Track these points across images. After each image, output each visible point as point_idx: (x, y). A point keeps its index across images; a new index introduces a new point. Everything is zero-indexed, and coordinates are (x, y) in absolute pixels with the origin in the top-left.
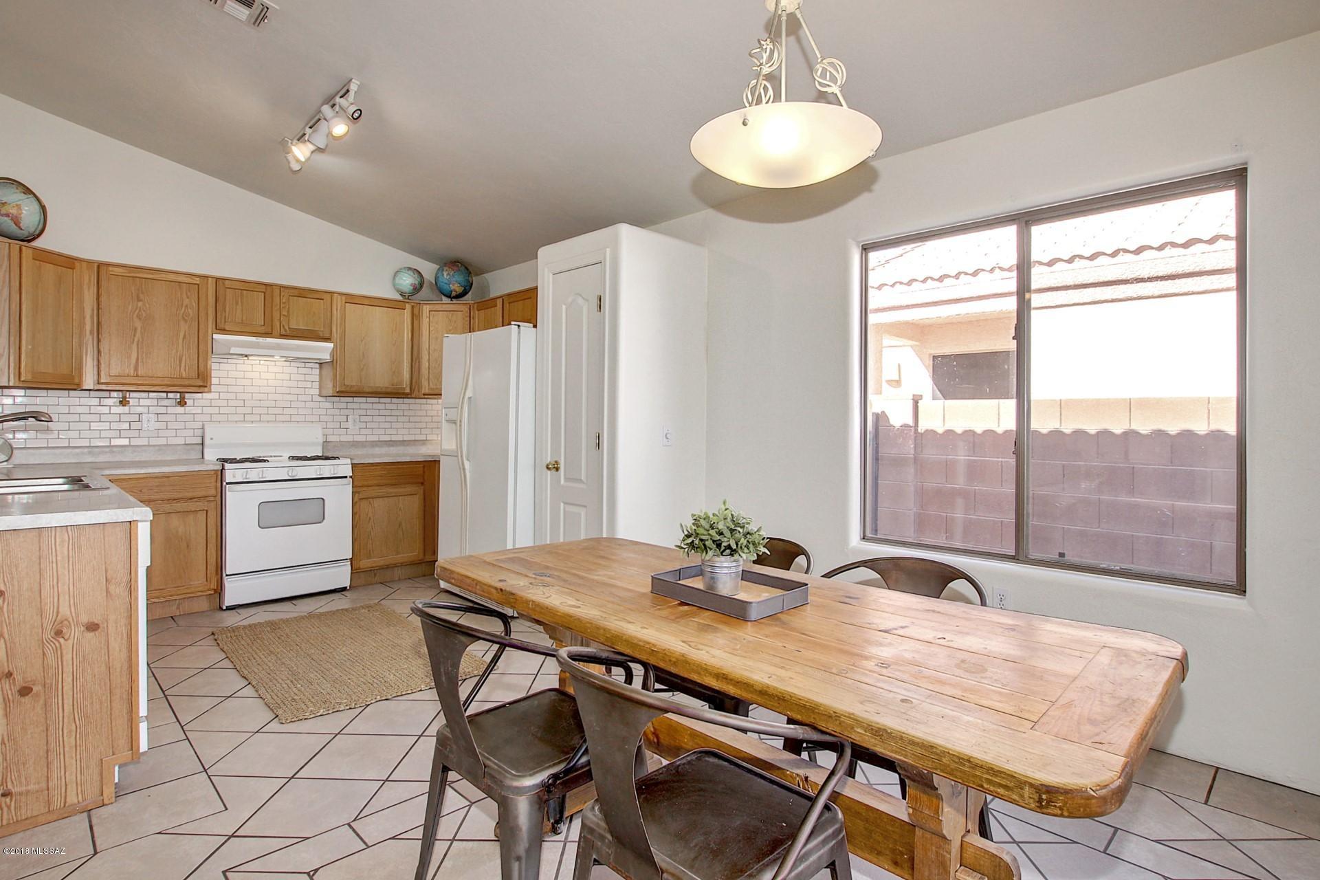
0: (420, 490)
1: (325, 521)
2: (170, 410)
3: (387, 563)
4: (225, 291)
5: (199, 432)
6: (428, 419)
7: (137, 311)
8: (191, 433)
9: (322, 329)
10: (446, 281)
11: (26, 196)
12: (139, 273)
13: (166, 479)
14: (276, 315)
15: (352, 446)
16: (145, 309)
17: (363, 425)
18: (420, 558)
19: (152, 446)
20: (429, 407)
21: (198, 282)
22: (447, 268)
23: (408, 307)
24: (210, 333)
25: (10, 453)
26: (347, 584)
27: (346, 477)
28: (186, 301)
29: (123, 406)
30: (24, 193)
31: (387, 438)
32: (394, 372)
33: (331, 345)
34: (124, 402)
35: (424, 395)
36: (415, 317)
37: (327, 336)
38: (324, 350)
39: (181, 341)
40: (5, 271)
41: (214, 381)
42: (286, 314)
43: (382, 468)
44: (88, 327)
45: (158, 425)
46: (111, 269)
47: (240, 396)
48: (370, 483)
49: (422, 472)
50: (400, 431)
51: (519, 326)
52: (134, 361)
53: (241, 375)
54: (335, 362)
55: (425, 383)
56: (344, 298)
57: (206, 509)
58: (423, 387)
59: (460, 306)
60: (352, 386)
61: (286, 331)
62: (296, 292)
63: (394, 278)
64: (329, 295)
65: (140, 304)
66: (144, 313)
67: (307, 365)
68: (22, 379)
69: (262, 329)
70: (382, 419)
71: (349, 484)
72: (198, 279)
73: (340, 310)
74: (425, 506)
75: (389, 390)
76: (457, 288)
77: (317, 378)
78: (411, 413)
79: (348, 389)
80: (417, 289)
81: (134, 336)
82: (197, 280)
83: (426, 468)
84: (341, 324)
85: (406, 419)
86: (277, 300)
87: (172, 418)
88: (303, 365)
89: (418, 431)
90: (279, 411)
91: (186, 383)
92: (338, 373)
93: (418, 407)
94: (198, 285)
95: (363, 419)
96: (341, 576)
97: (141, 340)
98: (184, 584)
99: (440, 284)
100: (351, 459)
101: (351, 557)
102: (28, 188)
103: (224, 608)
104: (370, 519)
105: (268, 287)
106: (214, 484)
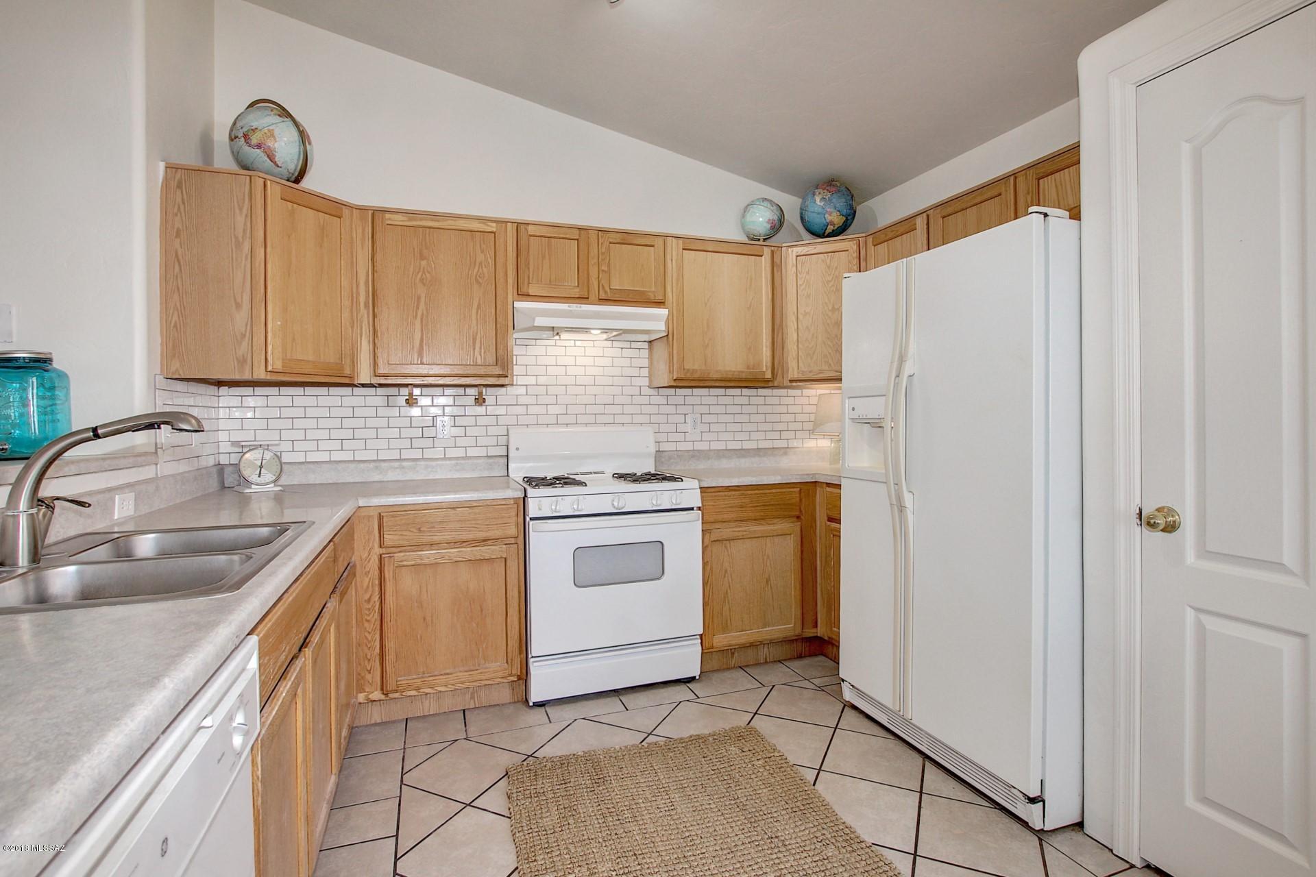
0: (794, 527)
1: (664, 578)
2: (469, 411)
3: (752, 640)
4: (529, 239)
5: (503, 440)
6: (790, 418)
7: (420, 274)
8: (493, 441)
9: (653, 289)
10: (820, 210)
11: (281, 119)
12: (421, 220)
13: (452, 512)
14: (594, 272)
15: (693, 456)
16: (429, 270)
17: (706, 427)
18: (797, 633)
19: (450, 459)
20: (790, 400)
21: (494, 230)
22: (820, 190)
23: (767, 251)
24: (510, 300)
25: (279, 472)
26: (695, 672)
27: (692, 509)
28: (480, 257)
29: (410, 406)
30: (279, 115)
31: (737, 446)
32: (750, 349)
33: (664, 312)
34: (410, 401)
35: (791, 381)
36: (776, 267)
37: (660, 297)
38: (655, 320)
39: (474, 311)
40: (246, 216)
41: (517, 370)
42: (606, 269)
43: (743, 494)
44: (362, 299)
45: (455, 431)
46: (387, 216)
47: (552, 390)
48: (726, 516)
49: (798, 499)
50: (754, 436)
51: (1046, 215)
52: (417, 342)
53: (552, 361)
54: (670, 336)
55: (792, 364)
56: (681, 241)
57: (504, 556)
58: (790, 370)
59: (844, 244)
60: (694, 371)
61: (606, 292)
62: (617, 237)
63: (743, 216)
64: (661, 239)
65: (424, 263)
66: (428, 275)
67: (634, 345)
68: (270, 368)
69: (576, 292)
70: (729, 418)
71: (698, 520)
72: (494, 225)
73: (677, 260)
74: (802, 552)
75: (744, 376)
76: (836, 219)
77: (646, 363)
78: (768, 409)
79: (688, 375)
80: (778, 225)
81: (418, 308)
82: (493, 227)
83: (803, 494)
84: (678, 280)
85: (760, 418)
86: (594, 251)
87: (471, 421)
88: (627, 345)
89: (776, 435)
90: (600, 409)
91: (482, 371)
92: (675, 352)
93: (775, 400)
94: (494, 233)
95: (707, 418)
96: (688, 661)
97: (425, 312)
98: (477, 668)
99: (810, 217)
100: (699, 480)
101: (702, 632)
102: (284, 109)
103: (531, 704)
104: (726, 571)
105: (582, 232)
106: (514, 519)
